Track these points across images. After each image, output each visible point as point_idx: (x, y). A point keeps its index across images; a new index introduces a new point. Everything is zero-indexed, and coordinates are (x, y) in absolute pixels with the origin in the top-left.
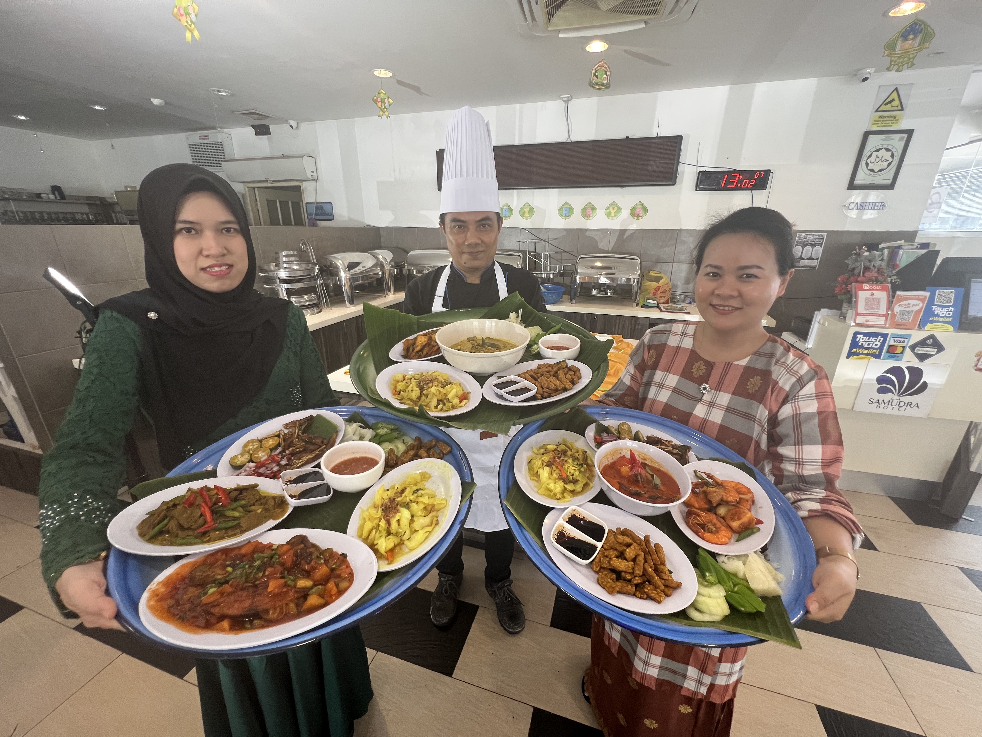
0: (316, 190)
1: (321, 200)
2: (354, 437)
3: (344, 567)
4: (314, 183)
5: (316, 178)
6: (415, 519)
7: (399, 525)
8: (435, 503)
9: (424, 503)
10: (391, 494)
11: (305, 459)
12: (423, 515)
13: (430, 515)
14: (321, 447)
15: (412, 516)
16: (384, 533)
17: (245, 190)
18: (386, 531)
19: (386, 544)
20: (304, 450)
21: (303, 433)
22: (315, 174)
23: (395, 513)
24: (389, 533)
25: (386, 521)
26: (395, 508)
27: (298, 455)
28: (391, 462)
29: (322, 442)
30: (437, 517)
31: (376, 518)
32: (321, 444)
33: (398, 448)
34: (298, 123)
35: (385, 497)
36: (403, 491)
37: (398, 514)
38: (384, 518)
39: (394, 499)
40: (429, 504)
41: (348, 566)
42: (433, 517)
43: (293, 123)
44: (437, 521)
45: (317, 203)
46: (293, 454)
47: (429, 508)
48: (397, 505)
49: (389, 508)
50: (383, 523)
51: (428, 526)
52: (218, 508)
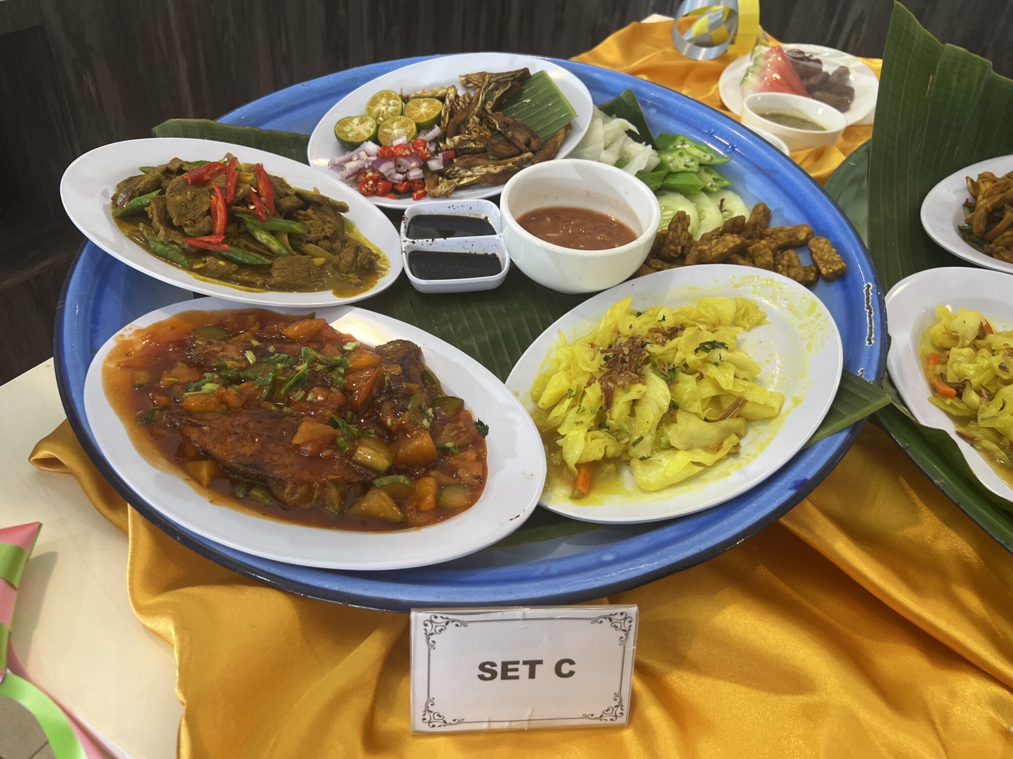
2: (604, 155)
3: (471, 455)
6: (680, 416)
7: (632, 414)
8: (749, 397)
9: (716, 385)
10: (641, 326)
11: (480, 171)
12: (704, 415)
13: (723, 423)
14: (521, 152)
15: (674, 407)
16: (588, 419)
18: (594, 416)
19: (586, 446)
20: (484, 151)
21: (494, 109)
23: (633, 382)
24: (600, 423)
25: (603, 390)
26: (637, 367)
27: (468, 158)
28: (672, 247)
29: (528, 144)
30: (740, 436)
31: (585, 372)
32: (523, 147)
33: (700, 218)
35: (625, 329)
36: (674, 332)
37: (639, 387)
38: (601, 381)
39: (643, 345)
40: (729, 394)
41: (481, 459)
42: (727, 432)
44: (737, 446)
46: (459, 151)
47: (727, 405)
48: (647, 361)
49: (623, 361)
50: (594, 394)
51: (706, 448)
52: (243, 213)
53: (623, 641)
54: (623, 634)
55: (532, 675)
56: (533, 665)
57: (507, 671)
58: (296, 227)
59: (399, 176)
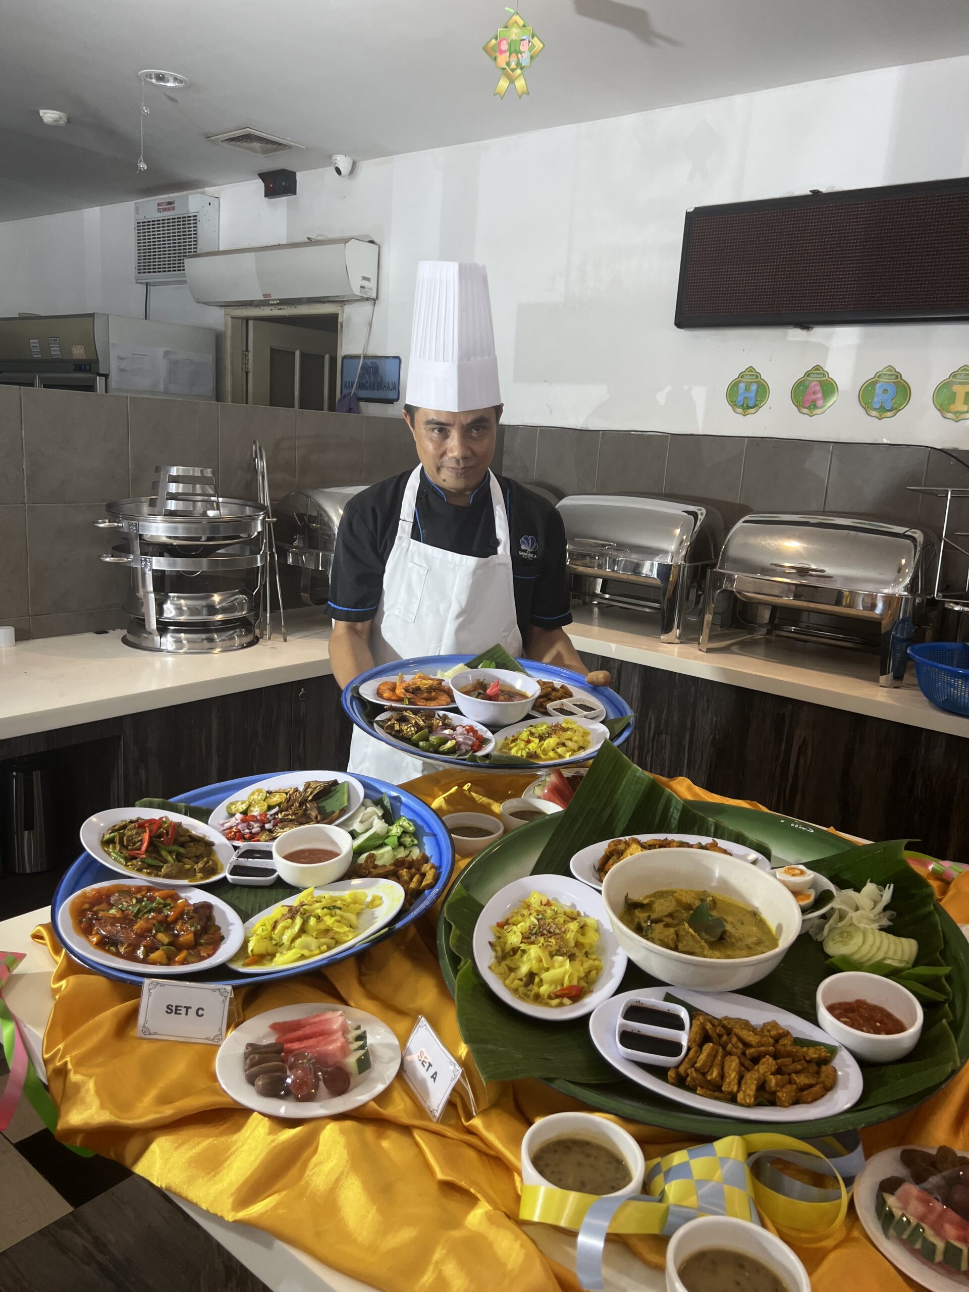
0: (370, 325)
1: (375, 350)
4: (367, 307)
5: (374, 296)
17: (226, 324)
20: (294, 820)
21: (312, 800)
22: (372, 284)
32: (314, 819)
34: (354, 164)
43: (343, 162)
45: (366, 357)
46: (283, 820)
52: (158, 842)
53: (224, 1002)
54: (224, 998)
55: (187, 1014)
56: (187, 1008)
57: (177, 1010)
58: (181, 850)
59: (247, 831)
